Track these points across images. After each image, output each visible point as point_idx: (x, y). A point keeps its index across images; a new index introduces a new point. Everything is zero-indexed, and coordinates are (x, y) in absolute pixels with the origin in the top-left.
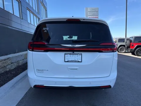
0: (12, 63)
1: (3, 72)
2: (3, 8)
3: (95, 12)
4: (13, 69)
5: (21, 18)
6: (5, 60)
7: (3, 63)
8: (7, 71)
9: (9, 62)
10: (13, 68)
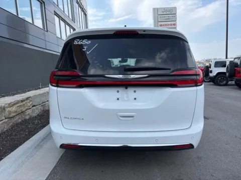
0: (33, 106)
1: (20, 121)
2: (15, 14)
3: (171, 15)
4: (35, 117)
5: (46, 30)
6: (22, 101)
7: (21, 106)
8: (26, 120)
9: (29, 104)
10: (36, 115)
